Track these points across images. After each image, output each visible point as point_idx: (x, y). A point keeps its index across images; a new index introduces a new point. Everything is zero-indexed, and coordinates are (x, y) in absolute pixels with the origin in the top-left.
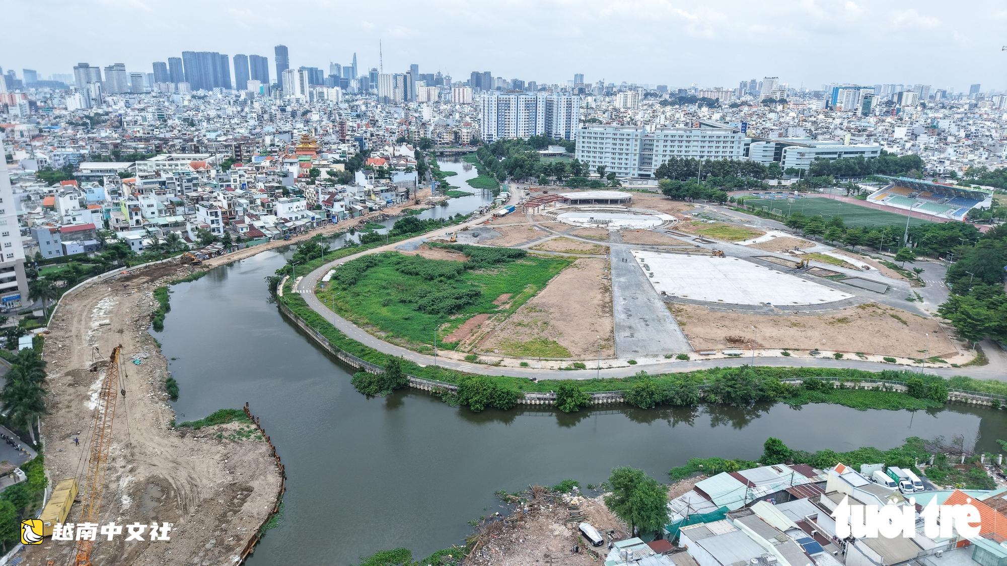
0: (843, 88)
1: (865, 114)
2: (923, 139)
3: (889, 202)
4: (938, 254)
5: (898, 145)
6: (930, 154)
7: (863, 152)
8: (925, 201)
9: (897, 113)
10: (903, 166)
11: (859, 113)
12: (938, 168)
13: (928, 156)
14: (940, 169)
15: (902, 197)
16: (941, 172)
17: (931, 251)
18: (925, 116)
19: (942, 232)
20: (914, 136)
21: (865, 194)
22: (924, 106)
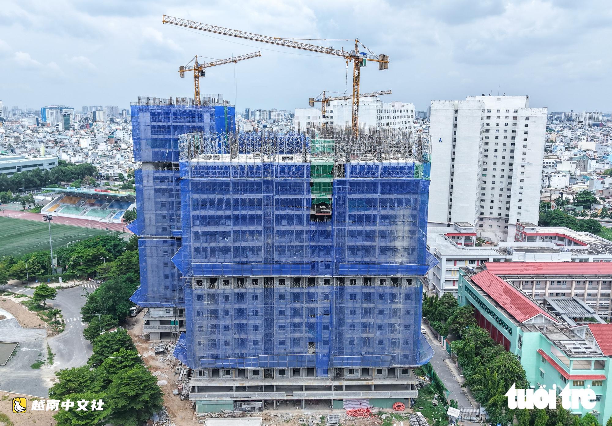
0: (49, 109)
1: (67, 129)
2: (103, 147)
3: (60, 212)
4: (86, 275)
5: (80, 154)
6: (104, 160)
7: (41, 165)
8: (90, 208)
9: (90, 127)
10: (78, 174)
11: (61, 128)
12: (109, 172)
13: (103, 162)
14: (111, 172)
15: (71, 207)
16: (112, 175)
17: (80, 273)
18: (109, 128)
19: (87, 251)
20: (96, 144)
21: (38, 208)
22: (112, 121)
